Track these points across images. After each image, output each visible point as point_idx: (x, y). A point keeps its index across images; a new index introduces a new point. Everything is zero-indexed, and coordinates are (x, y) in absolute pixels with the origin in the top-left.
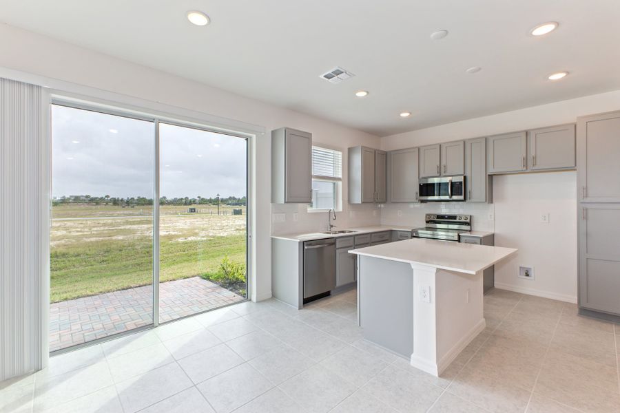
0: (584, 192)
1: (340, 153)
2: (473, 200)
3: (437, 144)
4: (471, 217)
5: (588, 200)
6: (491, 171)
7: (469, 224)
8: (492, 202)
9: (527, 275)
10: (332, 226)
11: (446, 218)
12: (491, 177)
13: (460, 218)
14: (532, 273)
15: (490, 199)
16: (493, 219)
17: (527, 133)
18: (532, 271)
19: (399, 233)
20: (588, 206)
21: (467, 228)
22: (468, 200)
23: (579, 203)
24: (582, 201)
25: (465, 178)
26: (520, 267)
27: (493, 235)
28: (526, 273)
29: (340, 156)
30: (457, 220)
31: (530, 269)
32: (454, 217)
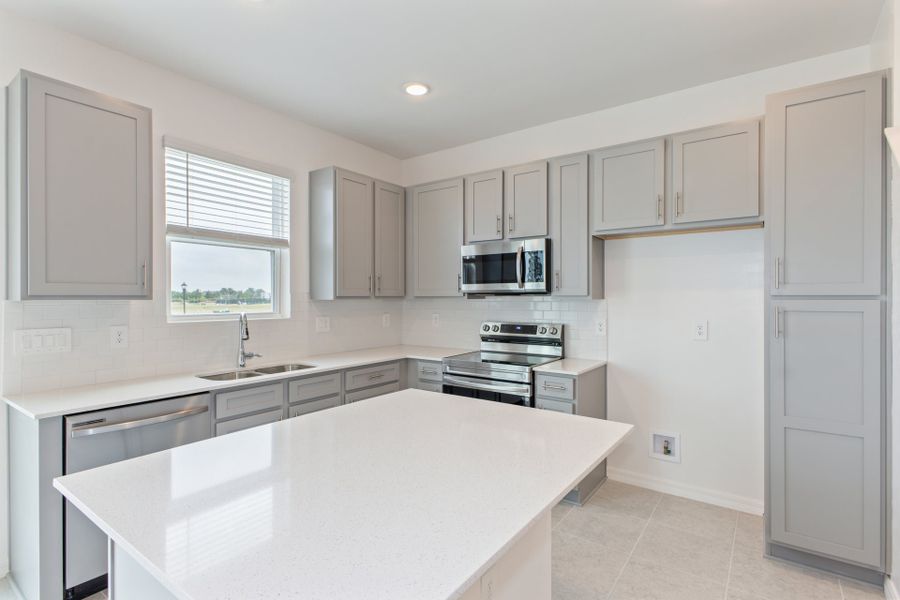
0: (779, 271)
1: (287, 182)
2: (564, 291)
3: (497, 170)
4: (563, 326)
5: (787, 291)
6: (599, 228)
7: (560, 343)
8: (603, 298)
9: (668, 452)
10: (247, 356)
11: (518, 332)
12: (599, 241)
13: (544, 331)
14: (676, 448)
15: (598, 288)
16: (604, 333)
17: (666, 142)
18: (677, 441)
19: (421, 365)
20: (788, 305)
21: (556, 351)
22: (555, 292)
23: (770, 298)
24: (774, 292)
25: (549, 243)
26: (655, 435)
27: (605, 366)
28: (666, 448)
29: (287, 189)
30: (538, 335)
31: (674, 438)
32: (532, 329)
